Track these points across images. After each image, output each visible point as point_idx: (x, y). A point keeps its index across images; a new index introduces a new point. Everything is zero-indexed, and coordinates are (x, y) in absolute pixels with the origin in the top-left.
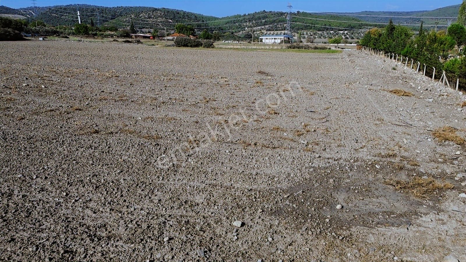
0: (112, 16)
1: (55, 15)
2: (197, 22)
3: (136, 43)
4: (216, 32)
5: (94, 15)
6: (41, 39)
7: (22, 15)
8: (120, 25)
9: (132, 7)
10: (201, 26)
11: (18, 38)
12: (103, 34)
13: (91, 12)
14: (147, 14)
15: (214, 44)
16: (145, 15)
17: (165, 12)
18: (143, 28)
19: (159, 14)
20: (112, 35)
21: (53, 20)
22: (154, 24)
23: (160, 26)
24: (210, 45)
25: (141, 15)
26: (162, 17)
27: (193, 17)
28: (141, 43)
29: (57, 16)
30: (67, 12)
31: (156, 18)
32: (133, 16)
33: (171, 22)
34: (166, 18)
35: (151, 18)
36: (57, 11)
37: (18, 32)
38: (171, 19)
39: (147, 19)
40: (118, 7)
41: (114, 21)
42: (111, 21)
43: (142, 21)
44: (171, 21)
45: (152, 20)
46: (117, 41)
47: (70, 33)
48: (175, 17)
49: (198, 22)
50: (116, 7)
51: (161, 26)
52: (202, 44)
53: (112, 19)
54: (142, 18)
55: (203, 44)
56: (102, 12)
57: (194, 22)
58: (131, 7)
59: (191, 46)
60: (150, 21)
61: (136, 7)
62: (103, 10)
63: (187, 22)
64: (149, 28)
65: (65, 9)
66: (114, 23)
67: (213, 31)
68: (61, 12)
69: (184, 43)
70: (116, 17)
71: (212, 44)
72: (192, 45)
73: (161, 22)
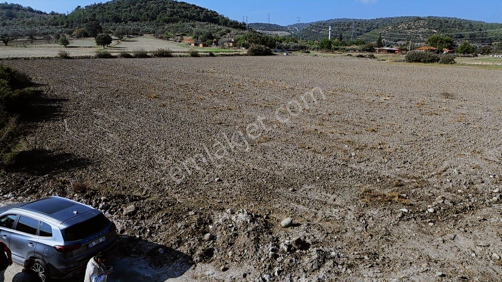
0: (368, 29)
1: (314, 30)
2: (471, 31)
3: (368, 57)
4: (497, 43)
5: (350, 28)
6: (285, 54)
7: (288, 31)
8: (374, 38)
9: (393, 18)
10: (475, 36)
11: (268, 53)
12: (344, 49)
13: (348, 26)
14: (407, 25)
15: (455, 59)
16: (404, 26)
17: (429, 22)
18: (399, 40)
19: (422, 24)
20: (354, 49)
21: (312, 36)
22: (413, 35)
23: (420, 37)
24: (450, 60)
25: (400, 26)
26: (425, 27)
27: (467, 25)
28: (374, 58)
29: (316, 31)
30: (325, 27)
31: (416, 29)
32: (390, 28)
33: (435, 33)
34: (429, 29)
35: (412, 29)
36: (317, 27)
37: (269, 48)
38: (436, 29)
39: (406, 30)
40: (377, 19)
41: (368, 34)
42: (365, 34)
43: (399, 32)
44: (435, 31)
45: (411, 31)
46: (351, 55)
47: (315, 48)
48: (441, 26)
49: (473, 31)
50: (375, 19)
51: (422, 37)
52: (439, 59)
53: (367, 32)
54: (400, 29)
55: (441, 59)
56: (359, 26)
57: (467, 31)
58: (391, 18)
59: (424, 62)
60: (409, 32)
61: (397, 18)
62: (359, 23)
63: (457, 32)
64: (405, 40)
65: (324, 24)
66: (368, 36)
67: (492, 42)
68: (320, 28)
69: (417, 58)
70: (372, 30)
71: (453, 60)
72: (426, 60)
73: (422, 33)
